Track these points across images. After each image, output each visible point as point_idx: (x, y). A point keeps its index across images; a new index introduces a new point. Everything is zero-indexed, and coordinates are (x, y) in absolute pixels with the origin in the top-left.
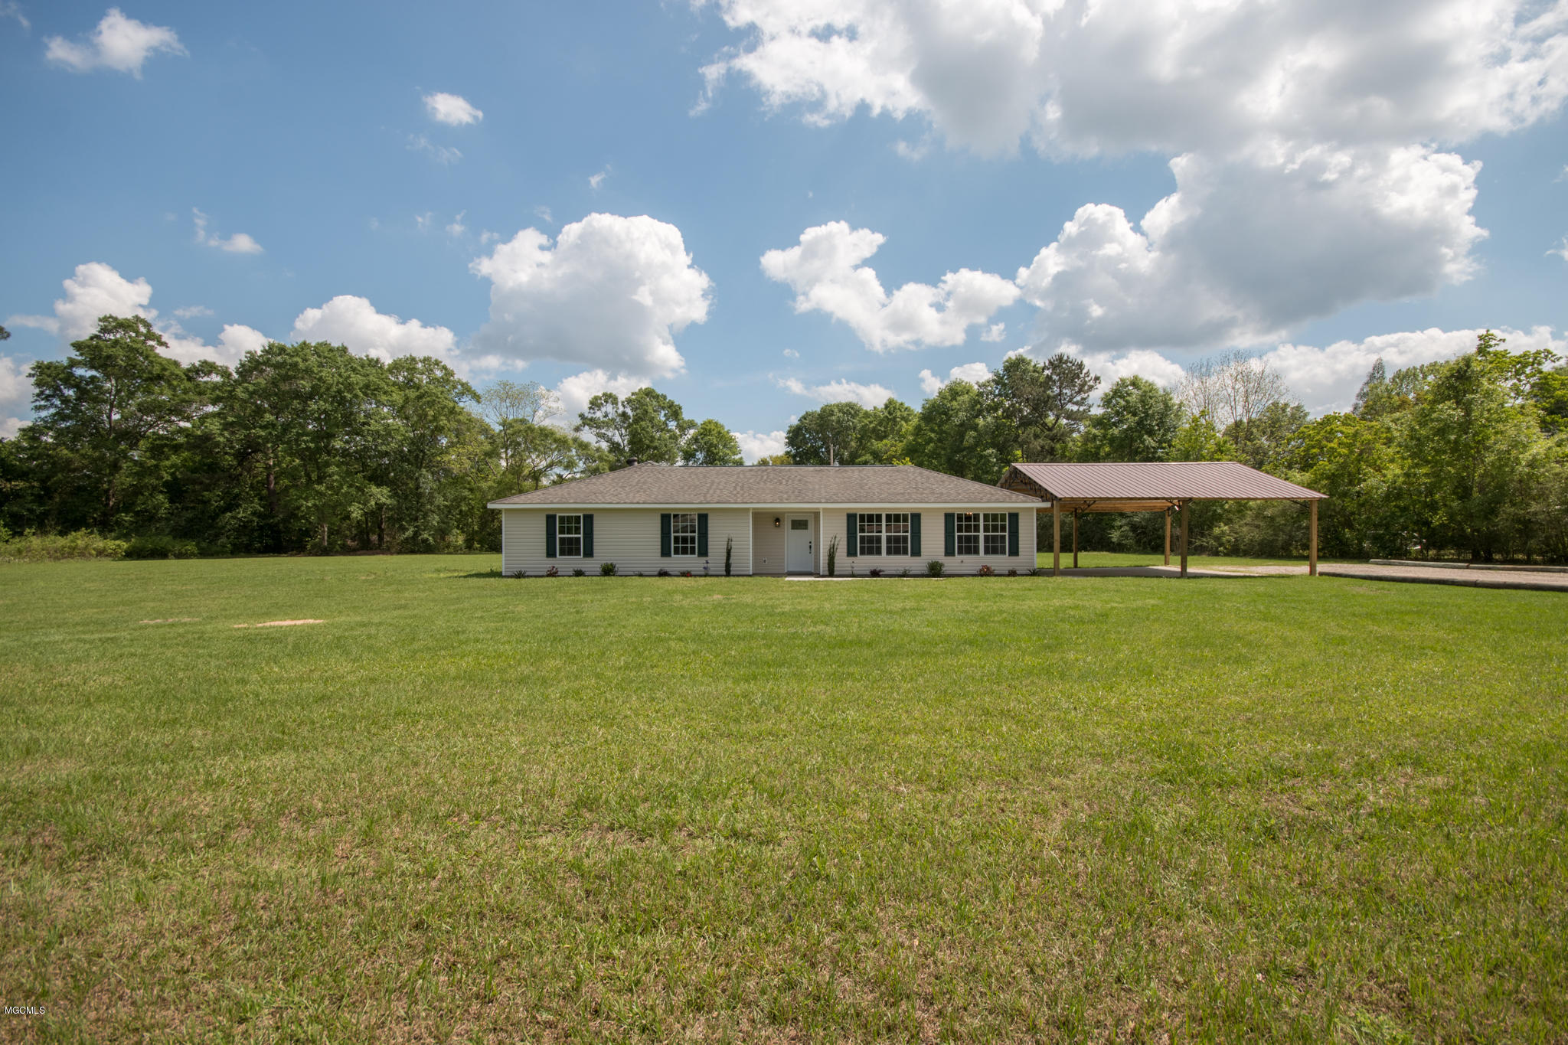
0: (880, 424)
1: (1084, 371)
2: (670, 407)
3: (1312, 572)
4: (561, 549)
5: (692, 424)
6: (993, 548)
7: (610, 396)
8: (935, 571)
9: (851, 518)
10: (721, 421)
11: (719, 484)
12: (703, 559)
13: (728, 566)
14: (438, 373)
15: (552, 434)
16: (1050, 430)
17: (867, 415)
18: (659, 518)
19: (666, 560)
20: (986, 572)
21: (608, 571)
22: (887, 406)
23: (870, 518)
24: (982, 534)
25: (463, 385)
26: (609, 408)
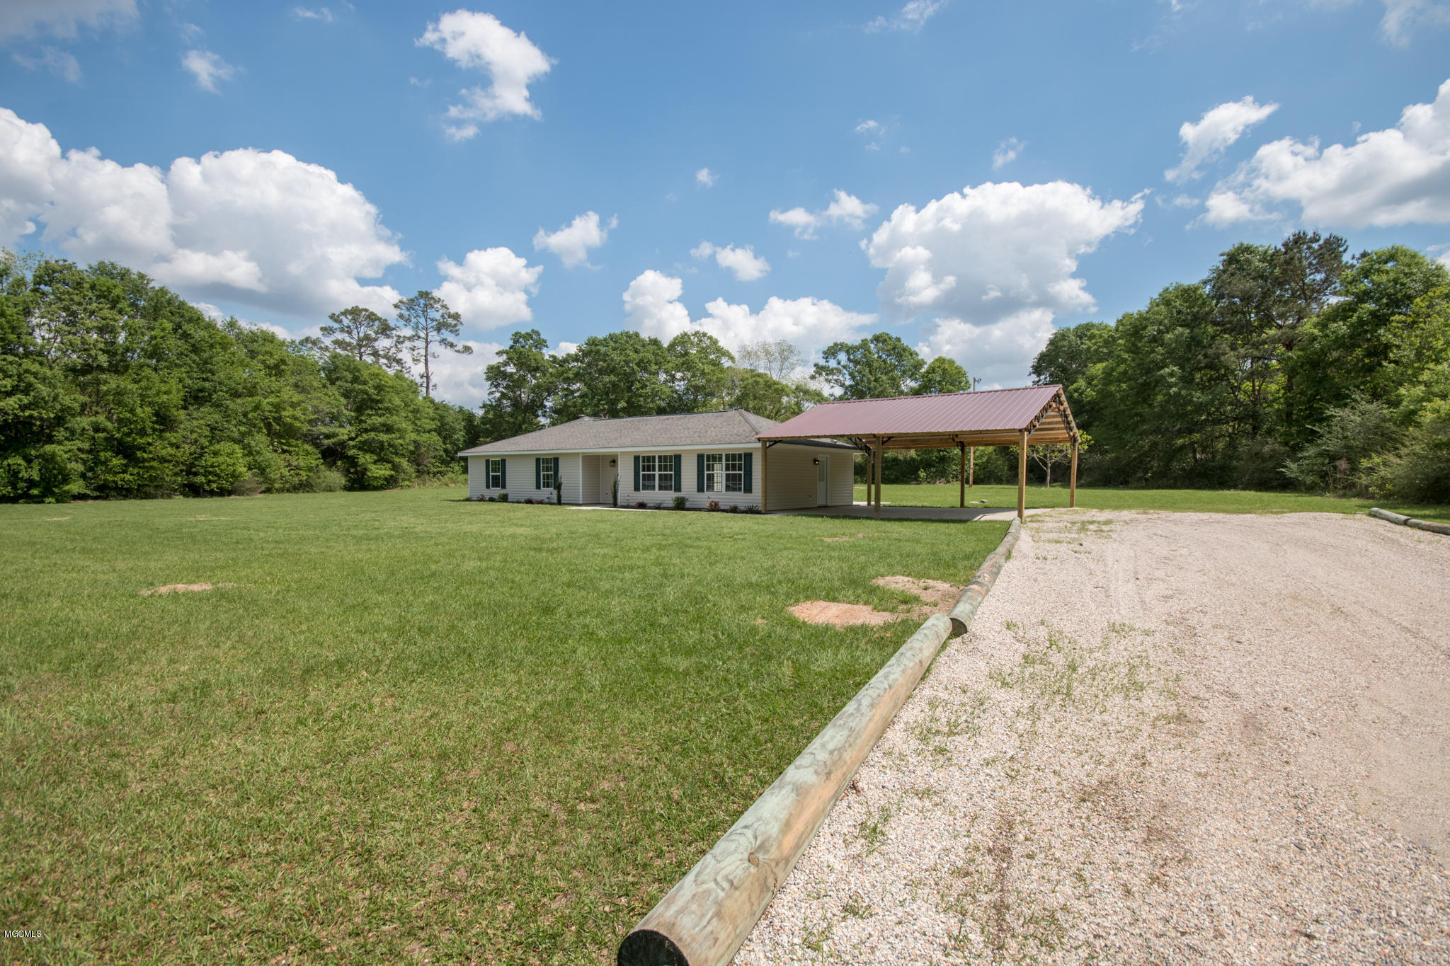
4: (492, 483)
6: (733, 485)
8: (681, 505)
9: (637, 459)
13: (559, 496)
18: (535, 461)
19: (537, 491)
21: (502, 499)
23: (649, 459)
24: (724, 473)
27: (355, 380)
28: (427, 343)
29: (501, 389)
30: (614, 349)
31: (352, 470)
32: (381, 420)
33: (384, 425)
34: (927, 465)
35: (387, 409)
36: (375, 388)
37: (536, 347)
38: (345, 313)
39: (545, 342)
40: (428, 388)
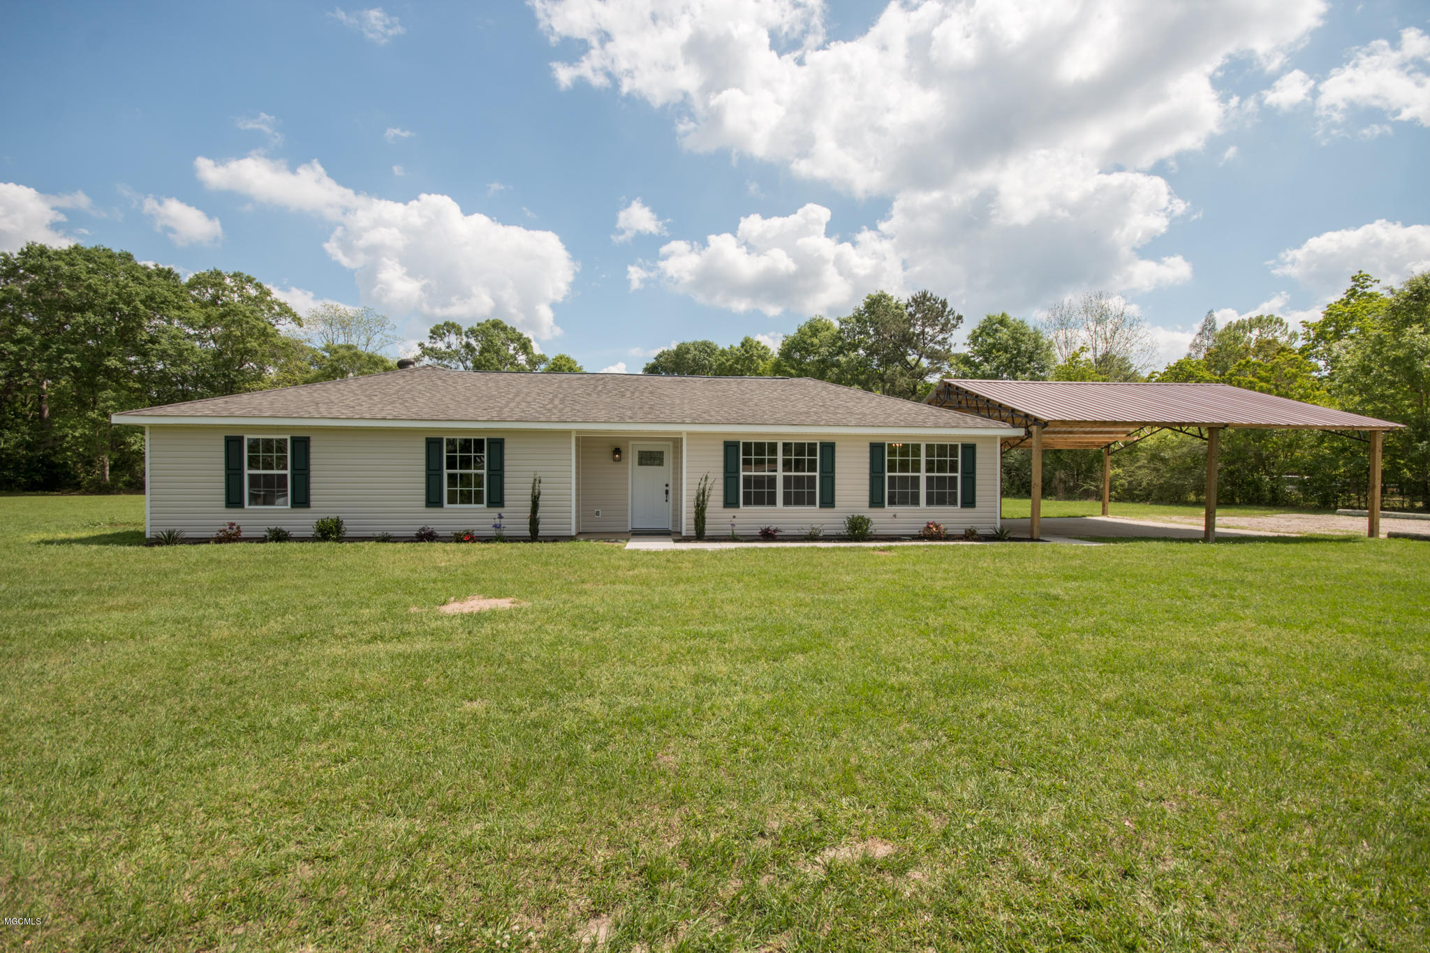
0: (737, 362)
1: (948, 310)
2: (519, 339)
3: (1373, 531)
4: (251, 495)
5: (543, 359)
6: (939, 496)
7: (453, 326)
8: (857, 531)
9: (730, 448)
10: (573, 357)
11: (528, 394)
12: (495, 511)
13: (534, 522)
14: (253, 292)
15: (383, 361)
16: (912, 368)
17: (723, 353)
18: (423, 445)
19: (434, 512)
20: (931, 534)
21: (330, 532)
22: (743, 345)
23: (760, 447)
24: (923, 475)
25: (280, 305)
26: (452, 339)
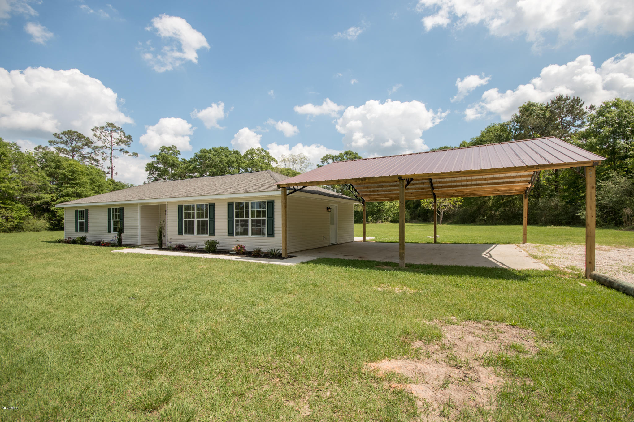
27: (58, 167)
28: (112, 150)
29: (155, 176)
30: (214, 155)
31: (53, 219)
32: (73, 190)
33: (74, 193)
34: (372, 214)
35: (77, 184)
36: (70, 172)
37: (174, 154)
38: (64, 133)
39: (179, 152)
40: (112, 174)
